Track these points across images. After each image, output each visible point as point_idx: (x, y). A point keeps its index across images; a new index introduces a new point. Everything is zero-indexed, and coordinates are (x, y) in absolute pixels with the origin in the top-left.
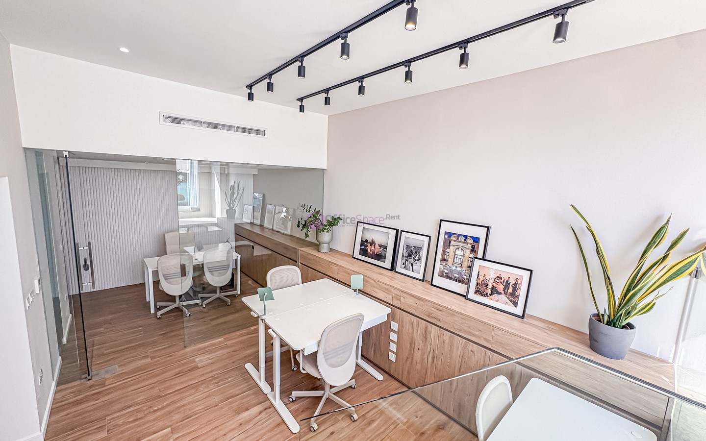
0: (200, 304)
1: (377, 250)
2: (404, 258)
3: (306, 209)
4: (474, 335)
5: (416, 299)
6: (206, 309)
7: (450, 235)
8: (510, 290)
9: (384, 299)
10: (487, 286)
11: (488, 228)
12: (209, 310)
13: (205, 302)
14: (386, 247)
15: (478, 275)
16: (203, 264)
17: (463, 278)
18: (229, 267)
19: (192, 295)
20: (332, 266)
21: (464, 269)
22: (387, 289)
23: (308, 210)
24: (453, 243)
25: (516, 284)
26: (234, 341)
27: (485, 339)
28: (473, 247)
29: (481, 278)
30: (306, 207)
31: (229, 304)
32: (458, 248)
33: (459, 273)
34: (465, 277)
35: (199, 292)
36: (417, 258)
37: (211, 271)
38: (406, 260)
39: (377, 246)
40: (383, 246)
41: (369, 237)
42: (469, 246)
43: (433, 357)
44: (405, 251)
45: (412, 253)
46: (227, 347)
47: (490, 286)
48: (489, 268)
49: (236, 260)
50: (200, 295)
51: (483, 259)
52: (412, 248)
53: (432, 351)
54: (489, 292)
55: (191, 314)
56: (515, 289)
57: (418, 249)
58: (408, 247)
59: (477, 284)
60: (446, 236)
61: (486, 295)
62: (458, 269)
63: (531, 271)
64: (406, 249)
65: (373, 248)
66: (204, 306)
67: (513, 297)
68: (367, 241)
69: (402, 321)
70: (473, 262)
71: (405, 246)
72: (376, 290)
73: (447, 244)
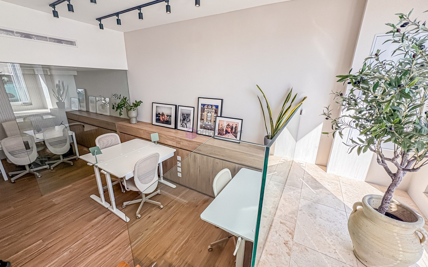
0: (49, 168)
1: (166, 118)
2: (181, 121)
3: (117, 97)
4: (217, 155)
5: (188, 142)
6: (54, 171)
7: (204, 105)
8: (234, 131)
9: (172, 145)
10: (223, 130)
11: (222, 100)
12: (56, 170)
13: (52, 166)
14: (170, 116)
15: (219, 125)
16: (44, 142)
17: (212, 127)
18: (67, 141)
19: (40, 164)
20: (139, 131)
21: (212, 123)
22: (173, 139)
23: (119, 98)
24: (205, 110)
25: (236, 127)
26: (80, 185)
27: (222, 156)
28: (216, 111)
29: (220, 126)
30: (117, 95)
31: (72, 164)
32: (209, 112)
33: (210, 125)
34: (213, 127)
35: (46, 161)
36: (188, 120)
37: (51, 144)
38: (183, 122)
39: (166, 116)
40: (169, 116)
41: (160, 111)
42: (214, 110)
43: (200, 170)
44: (181, 117)
45: (186, 117)
46: (75, 189)
47: (225, 130)
48: (223, 121)
49: (72, 136)
50: (46, 163)
51: (221, 116)
52: (185, 115)
53: (199, 167)
54: (224, 133)
55: (42, 175)
56: (235, 130)
57: (188, 115)
58: (183, 114)
59: (219, 130)
60: (202, 106)
61: (223, 135)
62: (210, 123)
63: (242, 120)
64: (182, 116)
65: (163, 118)
66: (52, 169)
67: (235, 134)
68: (159, 113)
69: (183, 155)
70: (216, 119)
71: (181, 114)
72: (167, 140)
73: (203, 110)
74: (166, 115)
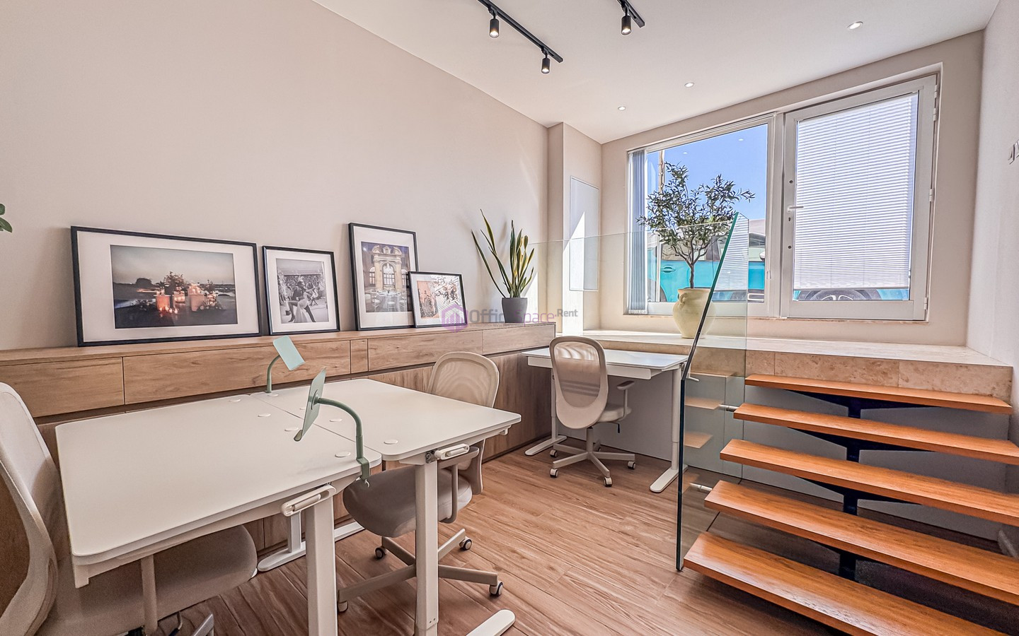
2: (287, 302)
7: (370, 246)
11: (414, 234)
14: (231, 288)
17: (401, 303)
24: (376, 258)
29: (423, 296)
32: (386, 265)
33: (394, 299)
34: (403, 301)
38: (291, 305)
39: (195, 290)
40: (217, 286)
42: (398, 259)
45: (300, 287)
52: (301, 279)
60: (365, 249)
62: (392, 293)
63: (460, 275)
65: (182, 298)
68: (143, 282)
70: (408, 280)
71: (282, 277)
73: (369, 261)
74: (202, 286)
